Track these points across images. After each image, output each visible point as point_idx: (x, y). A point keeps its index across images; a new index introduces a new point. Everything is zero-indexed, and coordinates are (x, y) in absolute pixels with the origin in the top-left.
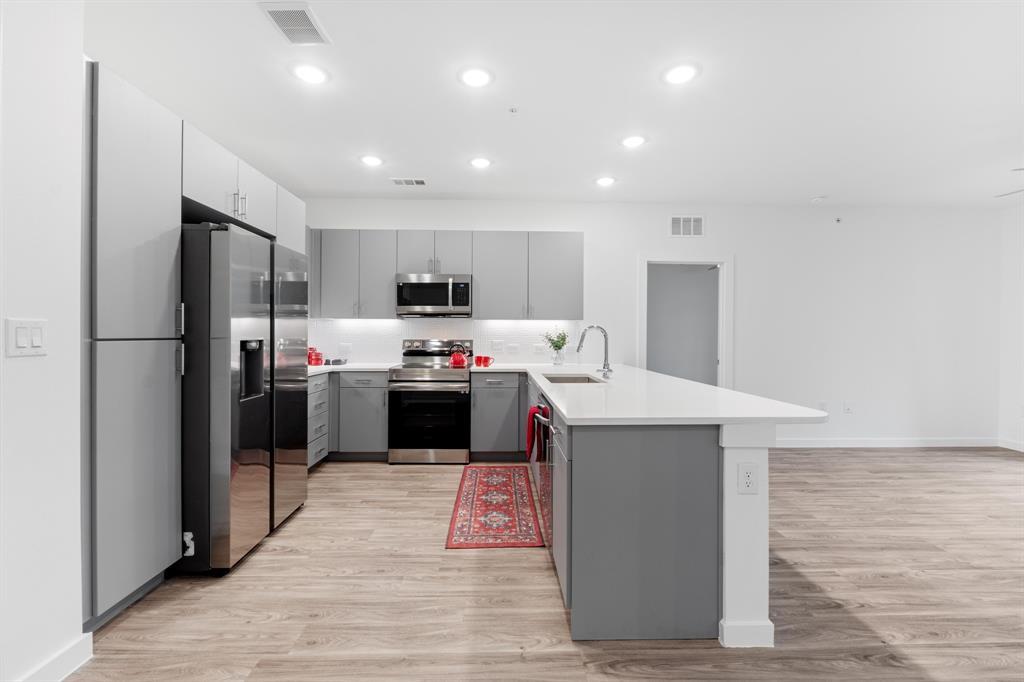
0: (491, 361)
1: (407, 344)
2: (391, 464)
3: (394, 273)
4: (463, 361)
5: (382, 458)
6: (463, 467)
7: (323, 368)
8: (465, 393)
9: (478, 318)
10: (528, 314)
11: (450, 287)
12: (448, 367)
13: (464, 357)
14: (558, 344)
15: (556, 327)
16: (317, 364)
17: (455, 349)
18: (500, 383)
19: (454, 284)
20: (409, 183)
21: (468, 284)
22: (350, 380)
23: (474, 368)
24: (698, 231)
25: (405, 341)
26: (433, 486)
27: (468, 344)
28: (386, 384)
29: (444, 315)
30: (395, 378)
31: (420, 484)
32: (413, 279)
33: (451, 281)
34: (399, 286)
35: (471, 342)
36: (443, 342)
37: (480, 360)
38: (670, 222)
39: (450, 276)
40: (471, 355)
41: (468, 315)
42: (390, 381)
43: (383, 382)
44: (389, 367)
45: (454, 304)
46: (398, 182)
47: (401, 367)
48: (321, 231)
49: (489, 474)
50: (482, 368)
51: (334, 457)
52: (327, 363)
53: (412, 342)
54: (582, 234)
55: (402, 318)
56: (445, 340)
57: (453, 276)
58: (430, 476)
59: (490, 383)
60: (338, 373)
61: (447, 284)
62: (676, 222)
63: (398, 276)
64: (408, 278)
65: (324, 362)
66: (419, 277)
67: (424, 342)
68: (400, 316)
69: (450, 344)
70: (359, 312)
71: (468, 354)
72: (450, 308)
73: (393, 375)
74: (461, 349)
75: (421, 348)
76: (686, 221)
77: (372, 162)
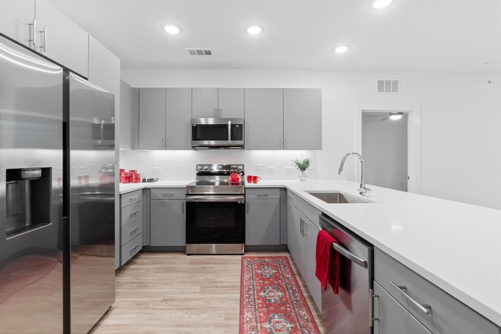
0: (258, 179)
1: (199, 167)
2: (188, 255)
3: (191, 118)
4: (238, 179)
5: (181, 250)
6: (240, 257)
7: (141, 185)
8: (241, 203)
9: (249, 149)
10: (283, 146)
11: (229, 128)
12: (227, 184)
13: (239, 176)
14: (303, 167)
15: (301, 155)
16: (136, 182)
17: (232, 170)
18: (266, 195)
19: (231, 125)
20: (200, 53)
21: (242, 125)
22: (159, 194)
23: (247, 184)
24: (395, 89)
25: (198, 165)
26: (220, 279)
27: (241, 167)
28: (184, 197)
29: (225, 147)
30: (190, 193)
31: (209, 277)
32: (203, 121)
33: (230, 123)
34: (193, 127)
35: (243, 165)
36: (223, 166)
37: (250, 178)
38: (376, 84)
39: (229, 119)
40: (243, 175)
41: (242, 147)
42: (187, 195)
43: (182, 195)
44: (186, 185)
45: (231, 140)
46: (192, 53)
47: (195, 184)
48: (139, 89)
49: (261, 265)
50: (252, 185)
51: (147, 250)
52: (144, 181)
53: (202, 166)
54: (320, 90)
55: (196, 150)
56: (225, 165)
57: (232, 120)
58: (217, 267)
59: (259, 195)
60: (149, 189)
61: (227, 125)
62: (380, 83)
63: (192, 120)
64: (199, 121)
65: (141, 180)
66: (207, 121)
67: (210, 166)
68: (194, 148)
69: (228, 167)
70: (166, 145)
71: (241, 174)
72: (230, 142)
73: (189, 190)
74: (237, 170)
75: (208, 170)
76: (388, 83)
77: (172, 30)
